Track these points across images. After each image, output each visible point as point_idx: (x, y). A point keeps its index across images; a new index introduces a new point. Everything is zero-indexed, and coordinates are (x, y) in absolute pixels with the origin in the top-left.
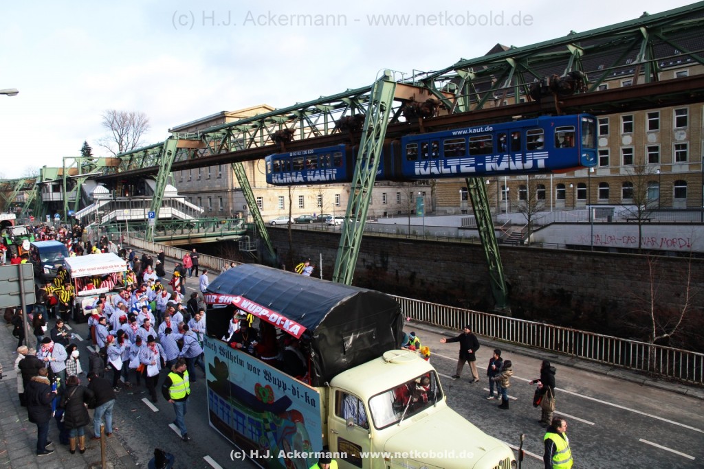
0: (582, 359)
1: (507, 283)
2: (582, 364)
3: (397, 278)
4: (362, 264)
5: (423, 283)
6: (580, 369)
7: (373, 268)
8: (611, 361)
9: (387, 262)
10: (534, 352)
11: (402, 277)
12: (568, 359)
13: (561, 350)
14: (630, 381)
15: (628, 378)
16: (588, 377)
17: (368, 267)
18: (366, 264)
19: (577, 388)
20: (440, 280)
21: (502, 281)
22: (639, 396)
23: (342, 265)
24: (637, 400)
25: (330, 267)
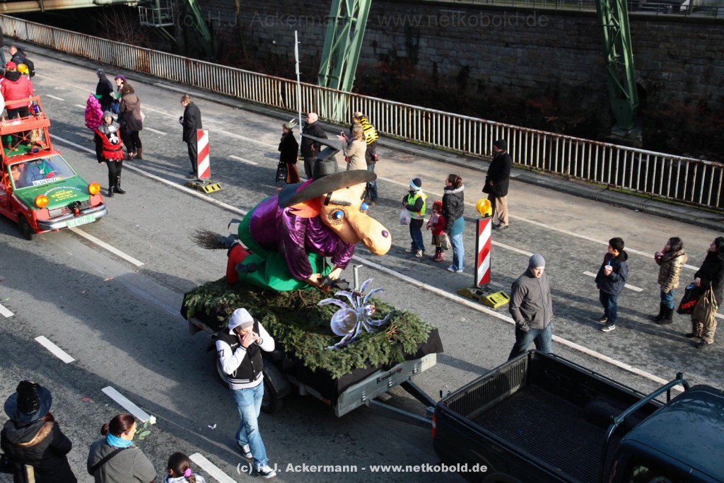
1: (638, 85)
3: (435, 78)
4: (370, 51)
5: (481, 86)
7: (391, 58)
9: (417, 47)
10: (680, 211)
11: (444, 76)
17: (383, 57)
18: (378, 51)
20: (514, 81)
21: (630, 83)
23: (336, 52)
25: (312, 57)
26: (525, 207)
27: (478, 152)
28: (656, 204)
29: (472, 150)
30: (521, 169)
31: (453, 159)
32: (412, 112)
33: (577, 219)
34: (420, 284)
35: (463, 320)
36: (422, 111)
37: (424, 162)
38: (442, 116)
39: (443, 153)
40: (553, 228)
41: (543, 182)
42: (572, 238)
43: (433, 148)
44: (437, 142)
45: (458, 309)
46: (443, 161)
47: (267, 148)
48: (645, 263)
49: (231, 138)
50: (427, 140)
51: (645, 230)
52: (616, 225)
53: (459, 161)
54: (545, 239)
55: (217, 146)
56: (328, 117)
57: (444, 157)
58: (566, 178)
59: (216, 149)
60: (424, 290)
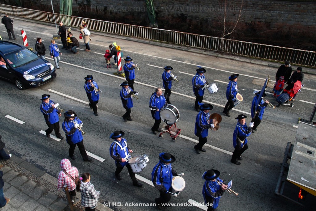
0: (192, 47)
1: (156, 11)
2: (192, 50)
4: (75, 2)
5: (111, 13)
6: (191, 52)
8: (205, 47)
10: (171, 46)
12: (186, 48)
13: (183, 43)
14: (212, 56)
15: (212, 54)
16: (194, 56)
17: (79, 4)
18: (78, 2)
19: (190, 61)
21: (153, 11)
22: (215, 62)
23: (64, 3)
24: (214, 64)
26: (129, 48)
27: (113, 32)
28: (164, 44)
29: (112, 32)
30: (127, 36)
31: (106, 35)
32: (92, 22)
33: (144, 50)
34: (102, 73)
35: (116, 81)
36: (95, 21)
37: (97, 36)
38: (101, 22)
39: (103, 33)
40: (138, 53)
41: (133, 40)
42: (143, 55)
43: (100, 32)
44: (100, 30)
45: (114, 79)
46: (103, 36)
47: (46, 35)
49: (33, 33)
50: (97, 30)
51: (162, 51)
52: (155, 51)
53: (108, 35)
54: (136, 56)
55: (29, 36)
56: (65, 24)
57: (103, 35)
58: (140, 38)
59: (29, 37)
60: (103, 74)
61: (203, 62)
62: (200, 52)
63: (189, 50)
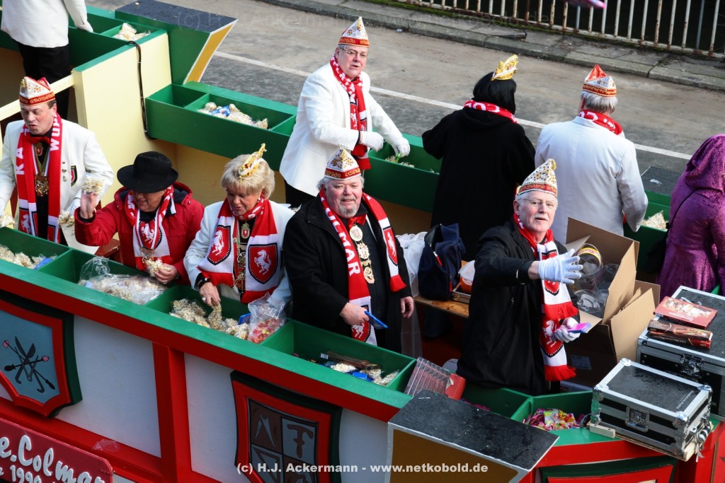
28: (427, 18)
40: (274, 67)
48: (418, 112)
51: (415, 60)
54: (263, 85)
61: (652, 125)
62: (635, 68)
63: (570, 51)
